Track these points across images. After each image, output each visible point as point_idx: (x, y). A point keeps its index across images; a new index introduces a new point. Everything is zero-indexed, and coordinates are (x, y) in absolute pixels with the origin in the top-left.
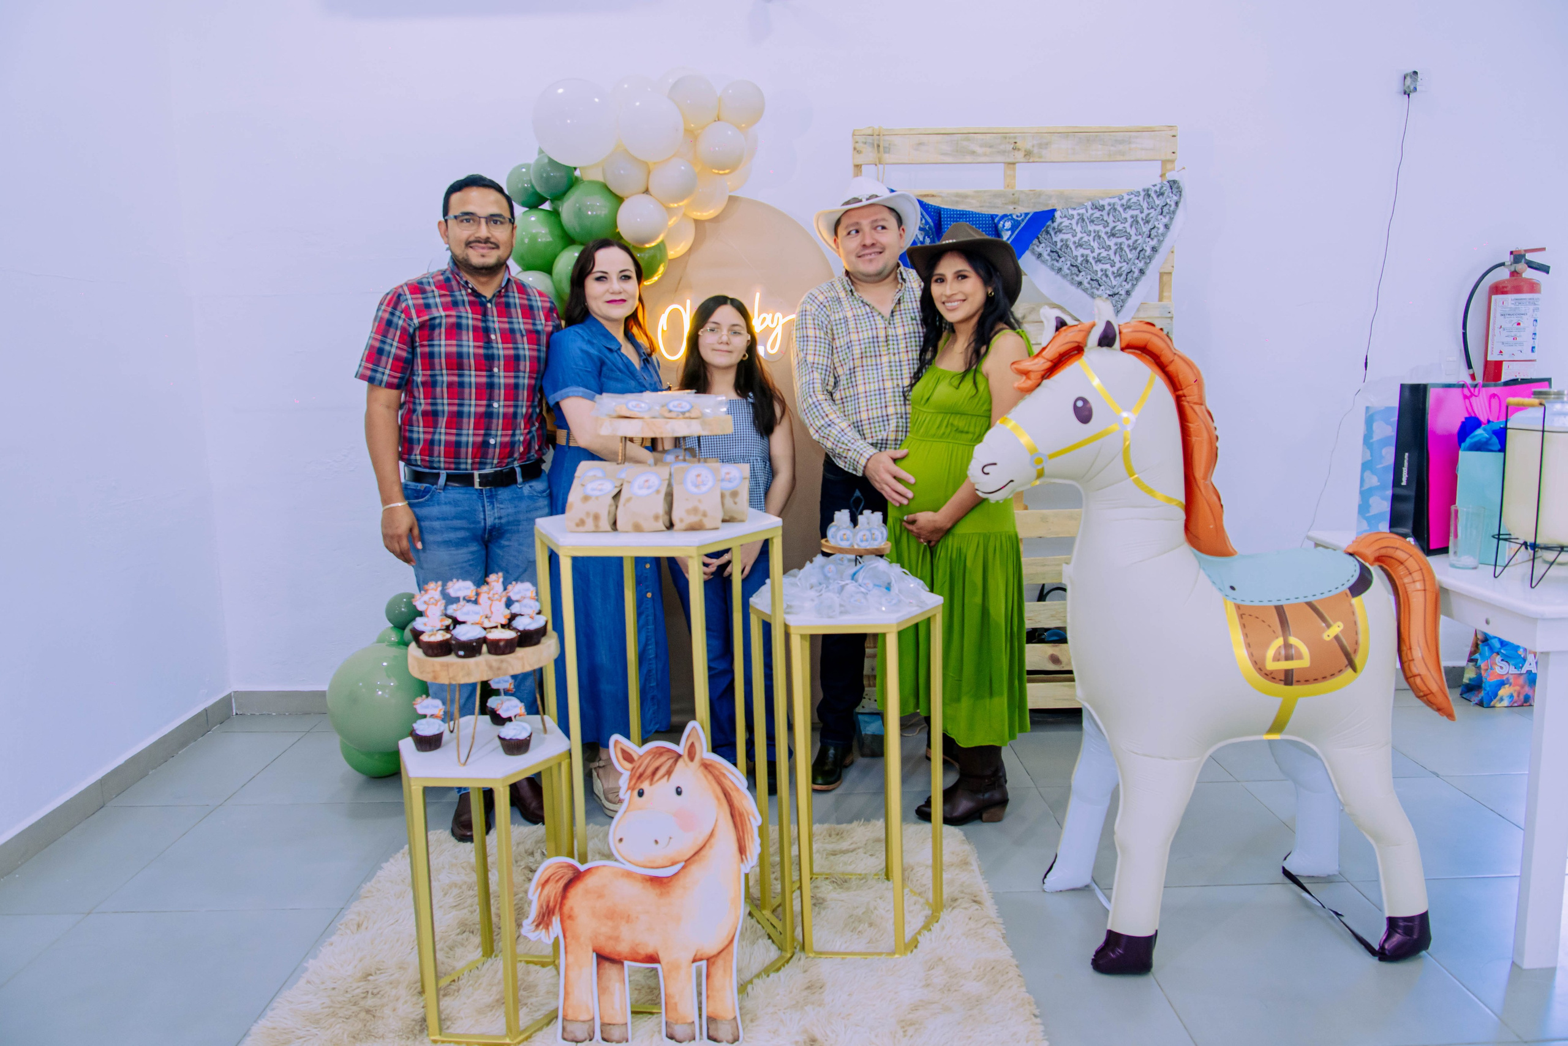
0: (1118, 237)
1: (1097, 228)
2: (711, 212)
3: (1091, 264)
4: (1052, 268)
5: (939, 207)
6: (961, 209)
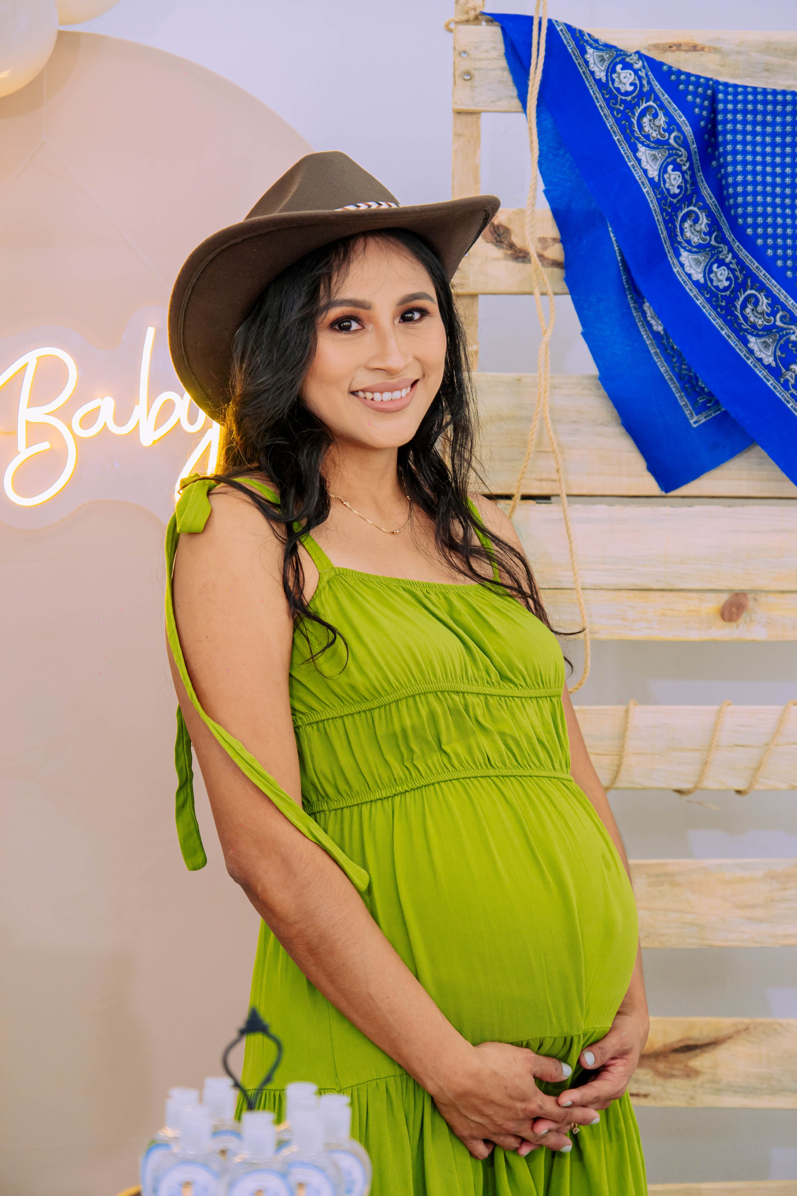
5: (711, 79)
6: (779, 88)
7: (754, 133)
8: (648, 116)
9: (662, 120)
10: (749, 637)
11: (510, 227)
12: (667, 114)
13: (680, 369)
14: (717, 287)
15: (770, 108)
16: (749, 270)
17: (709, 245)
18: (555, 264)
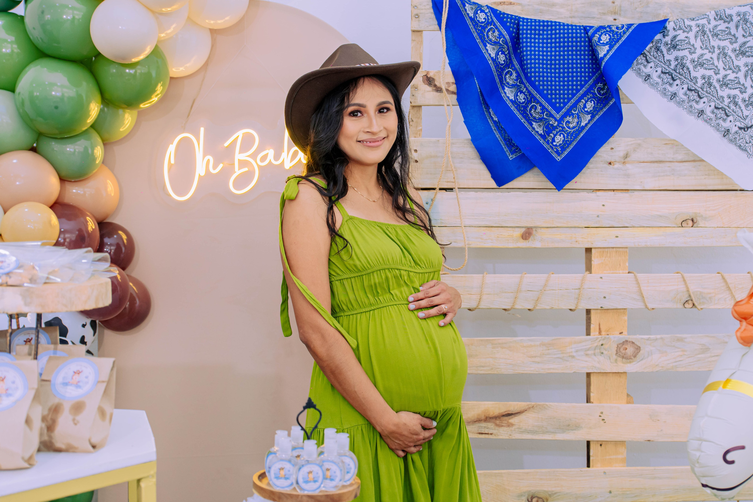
0: (749, 57)
1: (722, 44)
2: (227, 18)
3: (715, 88)
4: (664, 93)
5: (517, 16)
6: (545, 20)
7: (535, 38)
8: (491, 32)
9: (497, 33)
10: (533, 246)
11: (435, 78)
12: (499, 31)
13: (505, 136)
14: (520, 102)
15: (541, 28)
16: (533, 95)
17: (516, 85)
18: (453, 93)
